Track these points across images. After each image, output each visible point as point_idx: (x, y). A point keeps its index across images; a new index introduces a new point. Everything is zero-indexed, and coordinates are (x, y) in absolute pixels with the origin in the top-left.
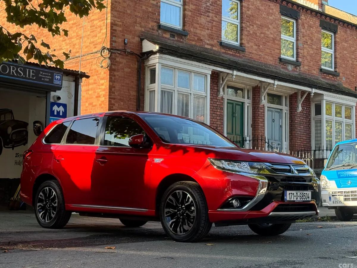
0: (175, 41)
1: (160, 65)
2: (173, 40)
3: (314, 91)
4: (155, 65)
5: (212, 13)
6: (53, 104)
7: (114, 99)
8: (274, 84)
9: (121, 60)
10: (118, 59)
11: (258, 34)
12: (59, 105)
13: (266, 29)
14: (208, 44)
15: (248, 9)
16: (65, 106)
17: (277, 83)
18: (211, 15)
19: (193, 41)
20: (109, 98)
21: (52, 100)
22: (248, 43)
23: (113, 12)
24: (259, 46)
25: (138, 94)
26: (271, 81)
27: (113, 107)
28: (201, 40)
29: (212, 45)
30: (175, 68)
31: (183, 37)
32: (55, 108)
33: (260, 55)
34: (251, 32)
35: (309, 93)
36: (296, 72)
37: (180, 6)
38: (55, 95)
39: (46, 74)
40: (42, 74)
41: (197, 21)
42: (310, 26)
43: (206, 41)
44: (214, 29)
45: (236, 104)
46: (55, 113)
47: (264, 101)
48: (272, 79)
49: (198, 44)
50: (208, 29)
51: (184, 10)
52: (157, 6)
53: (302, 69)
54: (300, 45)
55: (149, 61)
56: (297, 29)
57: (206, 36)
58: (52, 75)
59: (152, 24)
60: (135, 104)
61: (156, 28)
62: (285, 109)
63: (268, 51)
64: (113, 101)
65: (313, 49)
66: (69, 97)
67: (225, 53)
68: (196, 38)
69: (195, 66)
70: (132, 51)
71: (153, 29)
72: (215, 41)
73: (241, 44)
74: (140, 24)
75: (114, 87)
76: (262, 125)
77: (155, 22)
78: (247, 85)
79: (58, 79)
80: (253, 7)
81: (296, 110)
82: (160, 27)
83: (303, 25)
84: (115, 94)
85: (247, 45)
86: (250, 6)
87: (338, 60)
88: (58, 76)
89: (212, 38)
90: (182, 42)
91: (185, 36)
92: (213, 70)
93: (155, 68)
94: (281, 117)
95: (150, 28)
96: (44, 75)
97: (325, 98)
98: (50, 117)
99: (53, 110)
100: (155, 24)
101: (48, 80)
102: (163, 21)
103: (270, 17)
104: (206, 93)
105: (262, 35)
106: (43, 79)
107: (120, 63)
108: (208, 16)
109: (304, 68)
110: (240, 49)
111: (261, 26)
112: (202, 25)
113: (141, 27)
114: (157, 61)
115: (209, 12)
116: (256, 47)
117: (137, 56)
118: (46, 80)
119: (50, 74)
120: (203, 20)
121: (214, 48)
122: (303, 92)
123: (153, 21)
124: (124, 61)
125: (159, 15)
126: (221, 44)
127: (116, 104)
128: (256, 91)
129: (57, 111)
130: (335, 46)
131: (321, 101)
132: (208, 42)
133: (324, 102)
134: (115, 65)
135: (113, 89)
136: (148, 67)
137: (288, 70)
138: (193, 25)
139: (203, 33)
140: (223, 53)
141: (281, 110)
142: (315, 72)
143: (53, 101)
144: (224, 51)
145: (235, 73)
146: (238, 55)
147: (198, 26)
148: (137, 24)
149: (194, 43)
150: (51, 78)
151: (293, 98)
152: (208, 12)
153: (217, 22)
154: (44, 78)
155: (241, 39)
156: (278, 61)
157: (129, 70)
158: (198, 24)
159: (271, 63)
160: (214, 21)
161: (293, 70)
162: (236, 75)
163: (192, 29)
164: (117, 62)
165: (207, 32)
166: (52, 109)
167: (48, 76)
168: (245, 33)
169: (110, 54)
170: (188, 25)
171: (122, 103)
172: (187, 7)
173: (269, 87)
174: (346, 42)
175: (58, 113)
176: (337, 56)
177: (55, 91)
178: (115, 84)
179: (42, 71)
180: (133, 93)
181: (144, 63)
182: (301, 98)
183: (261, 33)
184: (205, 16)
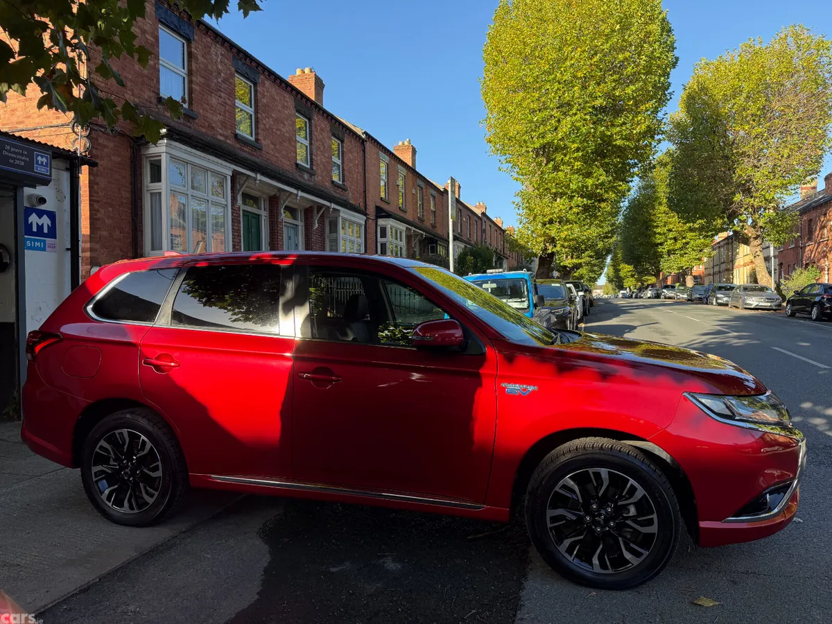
0: (181, 124)
1: (168, 156)
2: (177, 122)
3: (333, 206)
4: (160, 156)
5: (224, 93)
6: (29, 212)
7: (98, 202)
8: (297, 195)
9: (106, 143)
10: (101, 141)
11: (274, 130)
12: (40, 214)
13: (282, 125)
14: (221, 135)
15: (264, 96)
16: (52, 215)
17: (300, 194)
18: (223, 95)
19: (203, 127)
20: (90, 200)
21: (26, 204)
22: (265, 140)
23: (89, 64)
24: (276, 145)
25: (133, 197)
26: (294, 191)
27: (96, 215)
28: (213, 128)
29: (226, 137)
30: (187, 163)
31: (191, 120)
32: (33, 219)
33: (277, 157)
34: (267, 126)
35: (328, 208)
36: (311, 181)
37: (185, 76)
38: (33, 195)
39: (17, 150)
40: (9, 151)
41: (208, 101)
42: (322, 130)
43: (218, 129)
44: (227, 115)
45: (252, 217)
46: (35, 229)
47: (284, 217)
48: (295, 188)
49: (210, 133)
50: (220, 114)
51: (190, 82)
52: (155, 69)
53: (316, 179)
54: (314, 151)
55: (148, 148)
56: (311, 132)
57: (219, 124)
58: (31, 156)
59: (147, 94)
60: (129, 211)
61: (154, 101)
62: (300, 224)
63: (284, 152)
64: (96, 206)
65: (325, 156)
66: (60, 199)
67: (241, 149)
68: (207, 124)
69: (213, 162)
70: (123, 130)
71: (151, 102)
72: (229, 132)
73: (257, 140)
74: (132, 91)
75: (98, 184)
76: (281, 243)
77: (154, 92)
78: (263, 193)
79: (42, 162)
80: (268, 94)
81: (312, 227)
82: (160, 100)
83: (316, 127)
84: (98, 193)
85: (263, 142)
86: (266, 93)
87: (346, 173)
88: (42, 157)
89: (225, 127)
90: (190, 127)
91: (194, 119)
92: (234, 170)
93: (160, 160)
94: (296, 235)
95: (146, 100)
96: (14, 153)
97: (341, 214)
98: (25, 236)
99: (30, 222)
100: (152, 94)
101: (23, 164)
102: (164, 94)
103: (286, 112)
104: (227, 201)
105: (279, 132)
106: (12, 161)
107: (105, 146)
108: (220, 97)
109: (318, 179)
110: (255, 146)
111: (277, 121)
112: (212, 107)
113: (133, 95)
114: (163, 149)
115: (221, 91)
116: (272, 147)
117: (130, 140)
118: (17, 162)
119: (26, 153)
120: (214, 100)
121: (228, 141)
122: (320, 207)
123: (150, 90)
124: (111, 145)
125: (158, 82)
126: (236, 136)
127: (101, 210)
128: (274, 201)
129: (37, 223)
130: (343, 156)
131: (337, 218)
132: (220, 131)
133: (340, 220)
134: (97, 149)
135: (95, 187)
136: (147, 157)
137: (303, 178)
138: (202, 105)
139: (214, 118)
140: (238, 148)
141: (296, 225)
142: (328, 184)
143: (29, 206)
144: (240, 147)
145: (259, 177)
146: (255, 153)
147: (208, 107)
148: (128, 92)
149: (204, 130)
150: (28, 159)
151: (308, 212)
152: (219, 90)
153: (230, 106)
154: (12, 158)
155: (257, 134)
156: (294, 167)
157: (120, 159)
158: (208, 104)
159: (288, 168)
160: (227, 104)
161: (309, 180)
162: (260, 180)
163: (201, 111)
164: (99, 144)
165: (220, 117)
166: (26, 220)
167: (22, 155)
168: (261, 126)
169: (88, 131)
170: (196, 104)
171: (111, 209)
172: (194, 79)
173: (289, 199)
174: (351, 153)
175: (40, 228)
176: (345, 168)
177: (34, 187)
178: (98, 179)
179: (8, 144)
180: (127, 195)
181: (140, 151)
182: (318, 213)
183: (278, 130)
184: (216, 95)
